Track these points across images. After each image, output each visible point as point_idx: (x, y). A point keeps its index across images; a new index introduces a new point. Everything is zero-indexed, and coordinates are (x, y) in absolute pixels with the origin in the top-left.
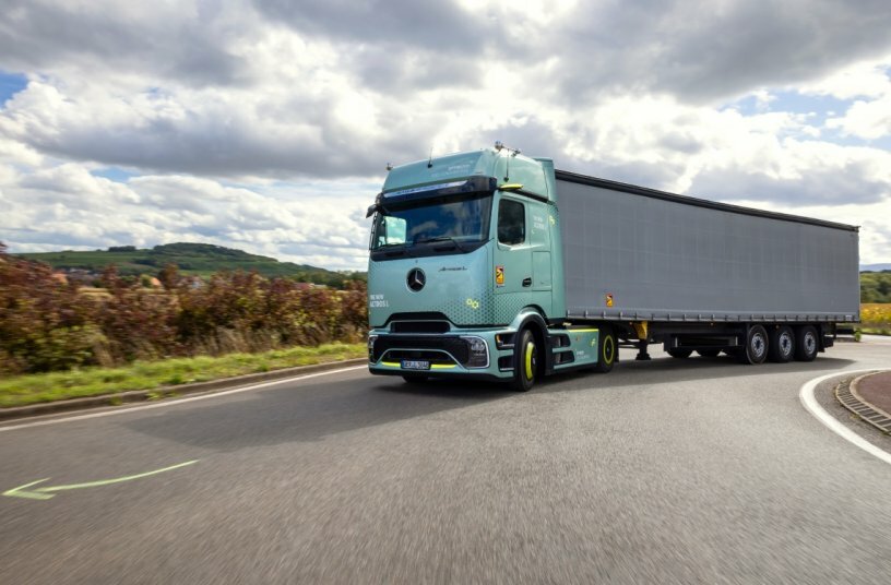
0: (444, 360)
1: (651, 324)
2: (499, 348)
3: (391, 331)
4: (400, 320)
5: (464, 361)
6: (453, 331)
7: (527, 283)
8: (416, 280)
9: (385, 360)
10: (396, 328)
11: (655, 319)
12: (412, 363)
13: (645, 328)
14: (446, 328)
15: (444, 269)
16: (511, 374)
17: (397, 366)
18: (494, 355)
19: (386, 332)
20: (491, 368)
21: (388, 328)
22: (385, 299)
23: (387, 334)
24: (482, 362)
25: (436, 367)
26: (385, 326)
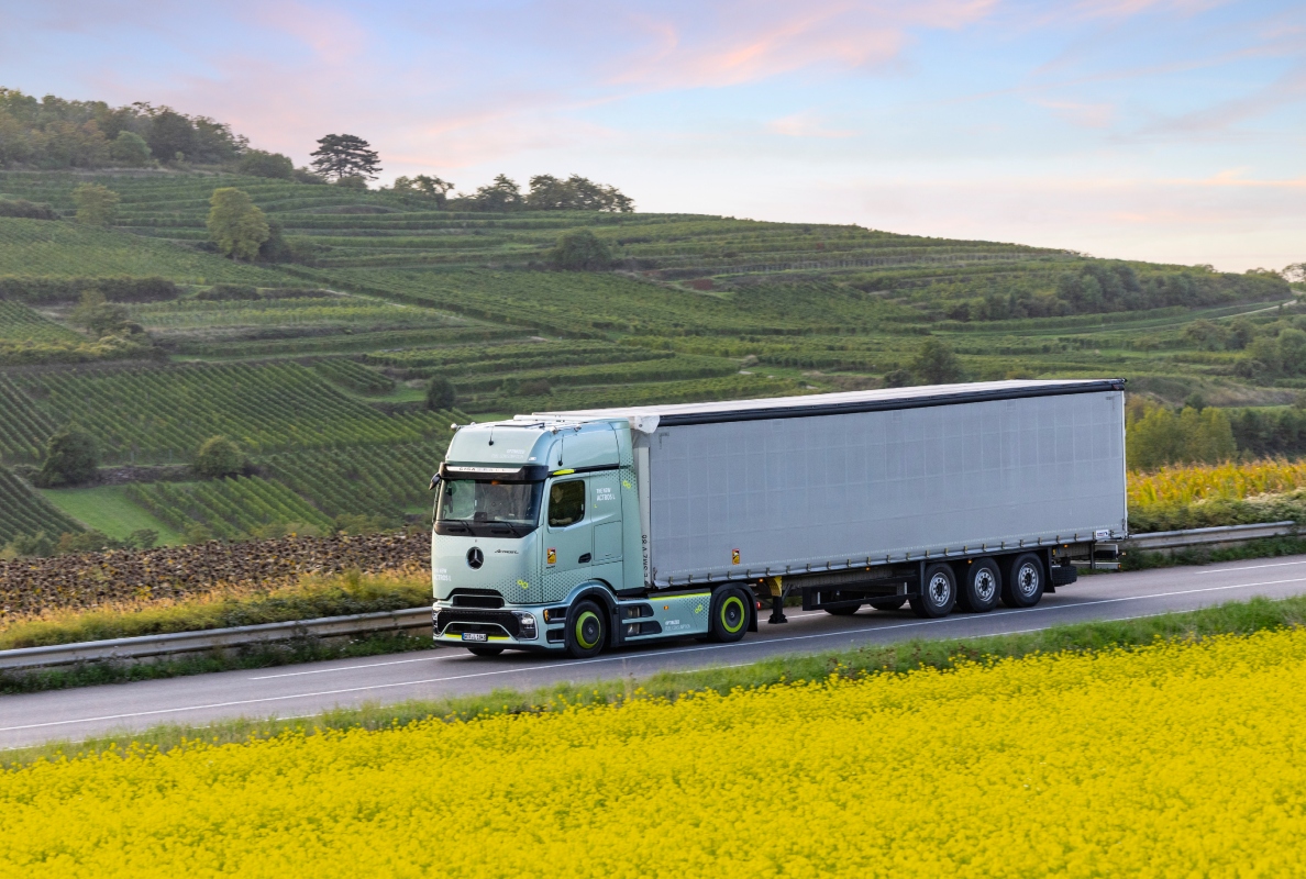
0: (499, 632)
1: (786, 578)
2: (548, 622)
3: (454, 605)
4: (461, 595)
5: (516, 634)
6: (507, 607)
7: (585, 558)
8: (475, 559)
9: (447, 632)
10: (458, 602)
11: (792, 572)
12: (472, 635)
13: (779, 583)
14: (500, 603)
15: (499, 552)
16: (562, 646)
17: (457, 638)
18: (542, 629)
19: (449, 604)
20: (541, 640)
21: (451, 602)
22: (448, 573)
23: (449, 607)
24: (531, 634)
25: (493, 640)
26: (447, 599)
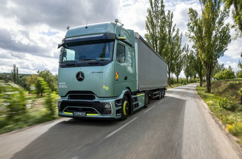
0: (92, 111)
2: (116, 106)
3: (68, 99)
4: (73, 94)
5: (102, 112)
6: (97, 99)
7: (126, 78)
8: (80, 77)
9: (65, 111)
10: (71, 97)
12: (78, 113)
14: (93, 97)
16: (120, 116)
17: (71, 114)
18: (114, 109)
20: (113, 115)
21: (67, 97)
22: (66, 84)
23: (66, 100)
24: (110, 112)
25: (89, 115)
26: (65, 96)
